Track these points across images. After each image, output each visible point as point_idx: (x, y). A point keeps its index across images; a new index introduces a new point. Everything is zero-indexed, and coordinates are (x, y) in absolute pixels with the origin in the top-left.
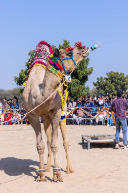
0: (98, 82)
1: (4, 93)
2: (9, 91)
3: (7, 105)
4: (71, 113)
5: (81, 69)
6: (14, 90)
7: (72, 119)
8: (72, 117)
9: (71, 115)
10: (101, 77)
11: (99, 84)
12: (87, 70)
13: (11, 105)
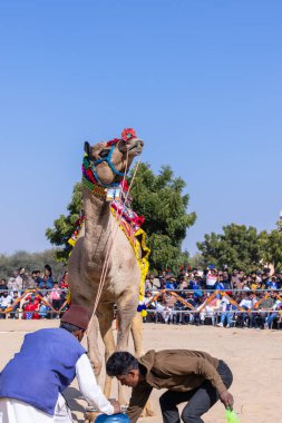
0: (206, 243)
1: (27, 259)
2: (37, 255)
3: (32, 282)
4: (153, 300)
5: (174, 217)
6: (47, 254)
7: (155, 312)
8: (155, 308)
9: (153, 304)
10: (213, 234)
11: (209, 247)
12: (185, 218)
13: (38, 281)
